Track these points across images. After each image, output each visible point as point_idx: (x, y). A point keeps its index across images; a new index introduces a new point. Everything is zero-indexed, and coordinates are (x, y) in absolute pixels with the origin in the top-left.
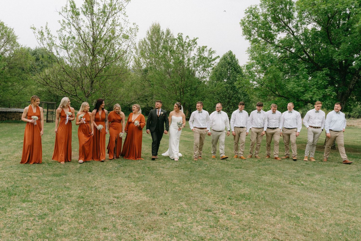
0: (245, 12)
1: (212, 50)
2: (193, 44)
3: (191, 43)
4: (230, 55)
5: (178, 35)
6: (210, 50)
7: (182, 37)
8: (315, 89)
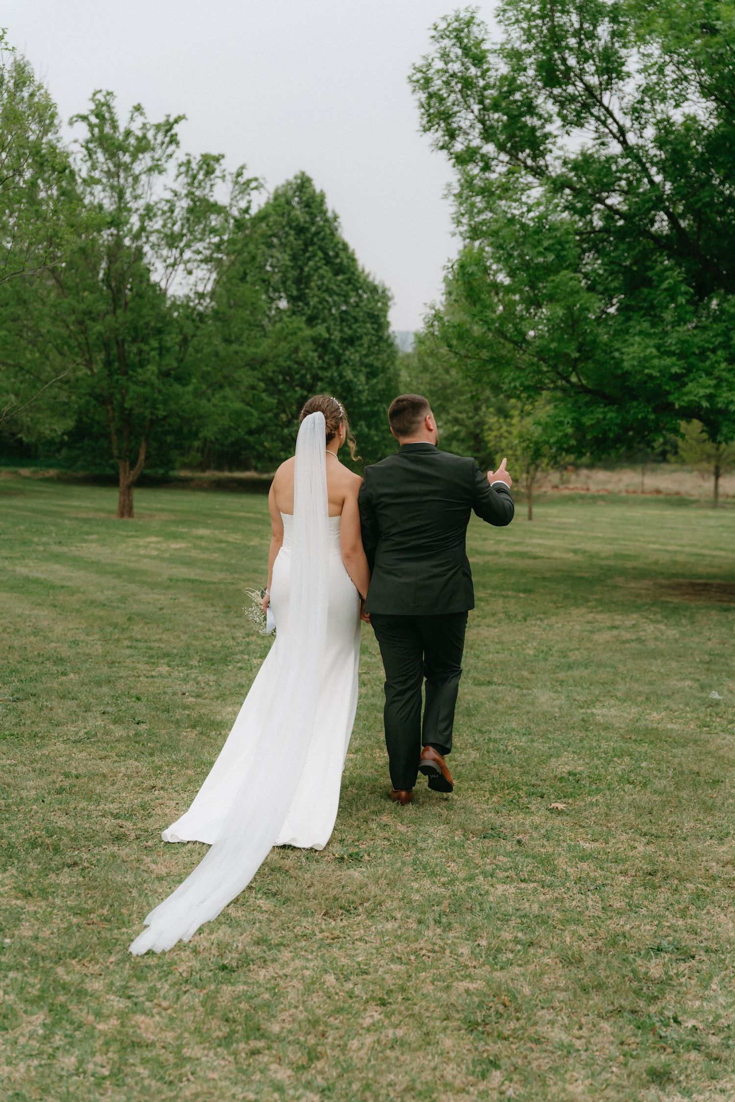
0: (434, 33)
1: (247, 175)
2: (163, 143)
3: (150, 135)
4: (301, 191)
5: (93, 100)
6: (239, 174)
7: (109, 106)
8: (723, 365)
